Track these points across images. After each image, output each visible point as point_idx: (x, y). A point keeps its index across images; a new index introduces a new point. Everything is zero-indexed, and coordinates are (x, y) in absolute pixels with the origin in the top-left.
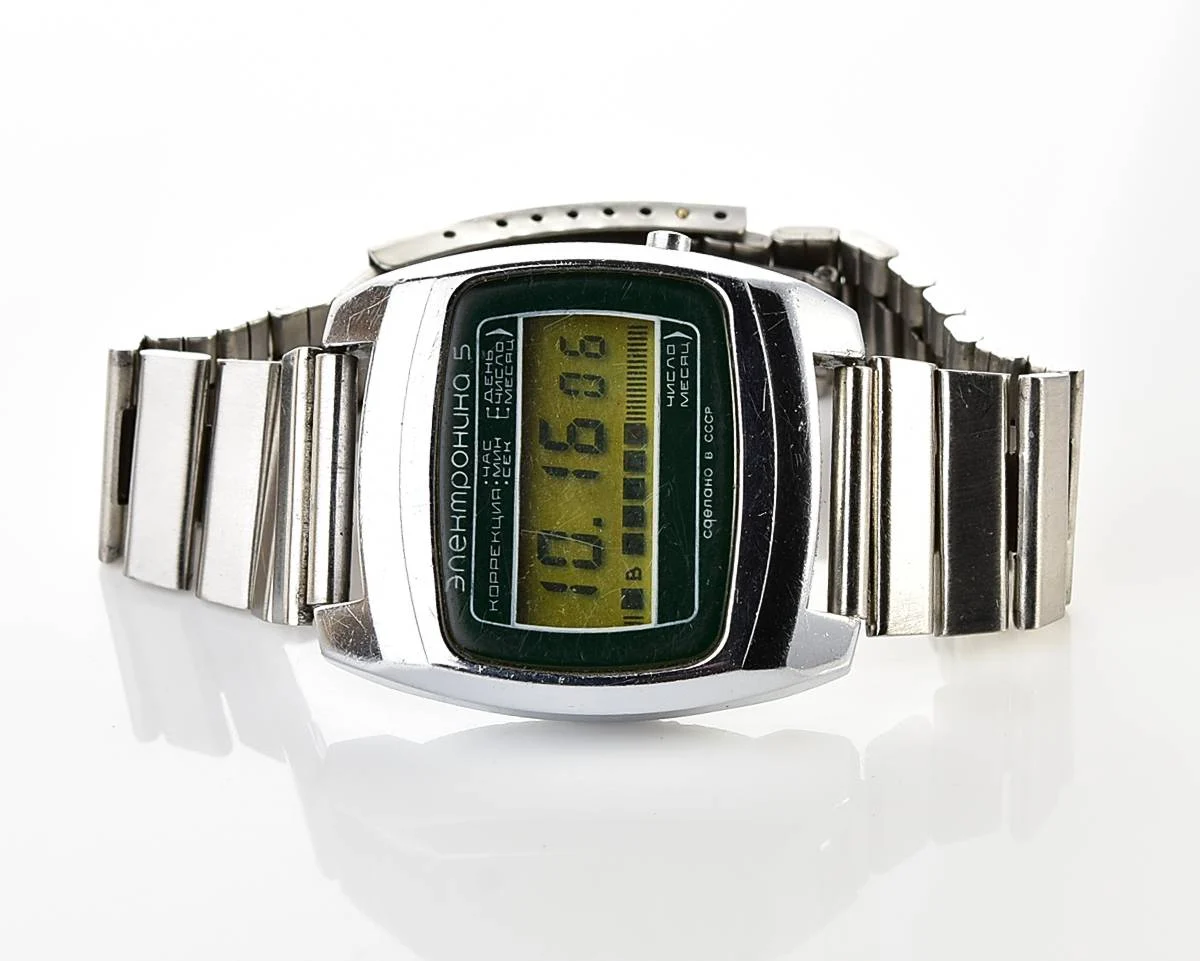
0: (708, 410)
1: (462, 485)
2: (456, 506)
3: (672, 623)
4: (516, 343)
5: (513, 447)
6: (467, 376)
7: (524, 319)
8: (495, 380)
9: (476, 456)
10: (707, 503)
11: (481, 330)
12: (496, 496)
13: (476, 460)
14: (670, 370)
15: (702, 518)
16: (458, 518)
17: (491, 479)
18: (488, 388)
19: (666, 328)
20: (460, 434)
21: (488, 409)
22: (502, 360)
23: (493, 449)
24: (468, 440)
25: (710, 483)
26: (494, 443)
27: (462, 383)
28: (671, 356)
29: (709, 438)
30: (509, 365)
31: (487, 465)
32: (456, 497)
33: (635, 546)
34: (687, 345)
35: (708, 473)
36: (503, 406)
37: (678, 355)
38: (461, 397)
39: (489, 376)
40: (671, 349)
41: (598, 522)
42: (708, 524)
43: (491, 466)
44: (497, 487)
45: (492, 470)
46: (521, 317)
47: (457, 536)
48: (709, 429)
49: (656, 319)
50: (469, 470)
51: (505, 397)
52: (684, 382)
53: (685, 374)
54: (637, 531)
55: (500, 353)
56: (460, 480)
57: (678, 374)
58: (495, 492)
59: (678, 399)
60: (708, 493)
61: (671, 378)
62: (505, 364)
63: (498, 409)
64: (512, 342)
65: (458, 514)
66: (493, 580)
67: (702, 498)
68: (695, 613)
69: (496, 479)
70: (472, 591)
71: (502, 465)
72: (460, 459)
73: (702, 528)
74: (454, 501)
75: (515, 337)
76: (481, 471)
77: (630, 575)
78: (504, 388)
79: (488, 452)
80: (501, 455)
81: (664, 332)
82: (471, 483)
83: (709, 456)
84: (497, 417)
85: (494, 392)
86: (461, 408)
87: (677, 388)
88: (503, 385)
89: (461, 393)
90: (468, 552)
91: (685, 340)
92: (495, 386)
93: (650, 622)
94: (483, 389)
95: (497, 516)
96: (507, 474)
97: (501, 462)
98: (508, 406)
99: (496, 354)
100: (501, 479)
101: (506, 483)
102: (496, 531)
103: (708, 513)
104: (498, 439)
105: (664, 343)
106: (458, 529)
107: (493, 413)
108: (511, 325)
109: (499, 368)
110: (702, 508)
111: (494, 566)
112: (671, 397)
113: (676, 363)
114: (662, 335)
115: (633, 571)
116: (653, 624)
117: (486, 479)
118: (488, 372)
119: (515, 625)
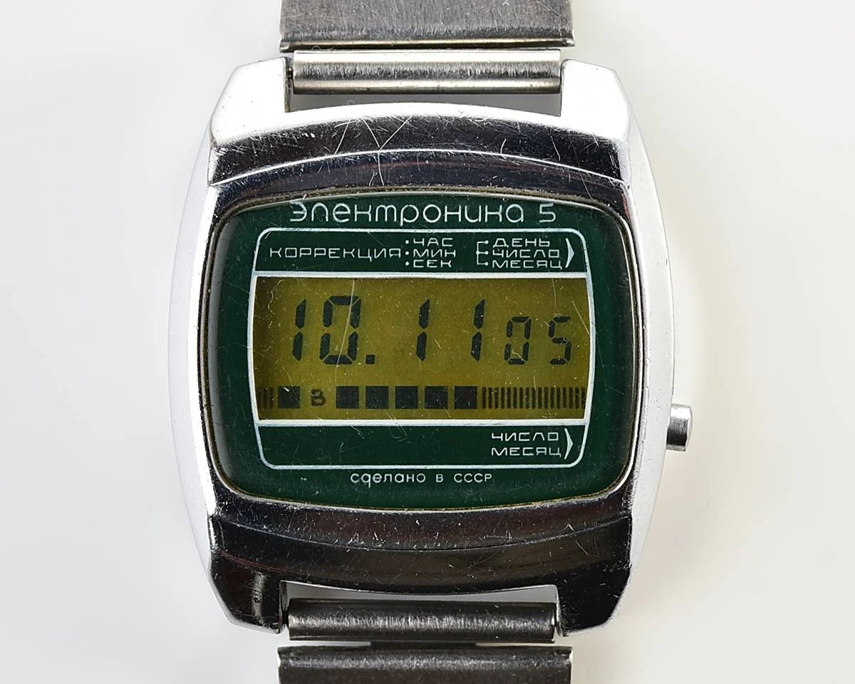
0: (488, 477)
1: (404, 217)
2: (382, 210)
3: (259, 442)
4: (558, 270)
5: (446, 269)
6: (522, 219)
7: (584, 279)
8: (518, 249)
9: (436, 231)
10: (388, 477)
11: (572, 233)
12: (392, 252)
13: (431, 231)
14: (530, 437)
15: (372, 472)
16: (368, 213)
17: (411, 247)
18: (509, 242)
19: (576, 432)
20: (459, 213)
21: (487, 242)
22: (540, 256)
23: (444, 249)
24: (453, 222)
25: (410, 480)
26: (449, 250)
27: (515, 214)
28: (546, 438)
29: (458, 478)
30: (534, 264)
31: (426, 242)
32: (391, 211)
33: (347, 399)
34: (558, 454)
35: (421, 478)
36: (490, 258)
37: (547, 444)
38: (499, 213)
39: (522, 242)
40: (554, 436)
41: (370, 360)
42: (366, 478)
43: (426, 247)
44: (403, 253)
45: (421, 249)
46: (587, 275)
47: (349, 212)
48: (468, 478)
49: (586, 421)
50: (421, 224)
51: (500, 260)
52: (518, 452)
53: (527, 451)
54: (362, 402)
55: (547, 255)
56: (410, 214)
57: (526, 444)
58: (397, 252)
59: (499, 445)
60: (399, 478)
61: (523, 437)
62: (535, 260)
63: (487, 253)
64: (560, 267)
65: (373, 213)
66: (303, 251)
67: (394, 472)
68: (271, 466)
69: (411, 252)
70: (291, 229)
71: (426, 258)
72: (432, 214)
73: (361, 472)
74: (386, 209)
75: (565, 270)
76: (419, 237)
77: (317, 394)
78: (509, 260)
79: (440, 242)
80: (438, 257)
81: (571, 428)
82: (406, 226)
83: (439, 479)
84: (478, 253)
85: (505, 249)
86: (487, 213)
87: (512, 443)
88: (513, 258)
89: (503, 214)
90: (332, 224)
91: (563, 451)
92: (511, 249)
93: (260, 419)
94: (508, 237)
95: (372, 254)
96: (417, 264)
97: (430, 258)
98: (490, 264)
99: (546, 250)
100: (411, 258)
101: (407, 264)
102: (355, 253)
103: (377, 479)
104: (454, 253)
105: (560, 429)
106: (356, 213)
107: (483, 248)
108: (577, 265)
109: (531, 254)
110: (383, 472)
111: (317, 252)
112: (501, 437)
113: (539, 442)
114: (567, 427)
115: (321, 396)
116: (258, 422)
117: (411, 242)
118: (527, 242)
119: (255, 276)
